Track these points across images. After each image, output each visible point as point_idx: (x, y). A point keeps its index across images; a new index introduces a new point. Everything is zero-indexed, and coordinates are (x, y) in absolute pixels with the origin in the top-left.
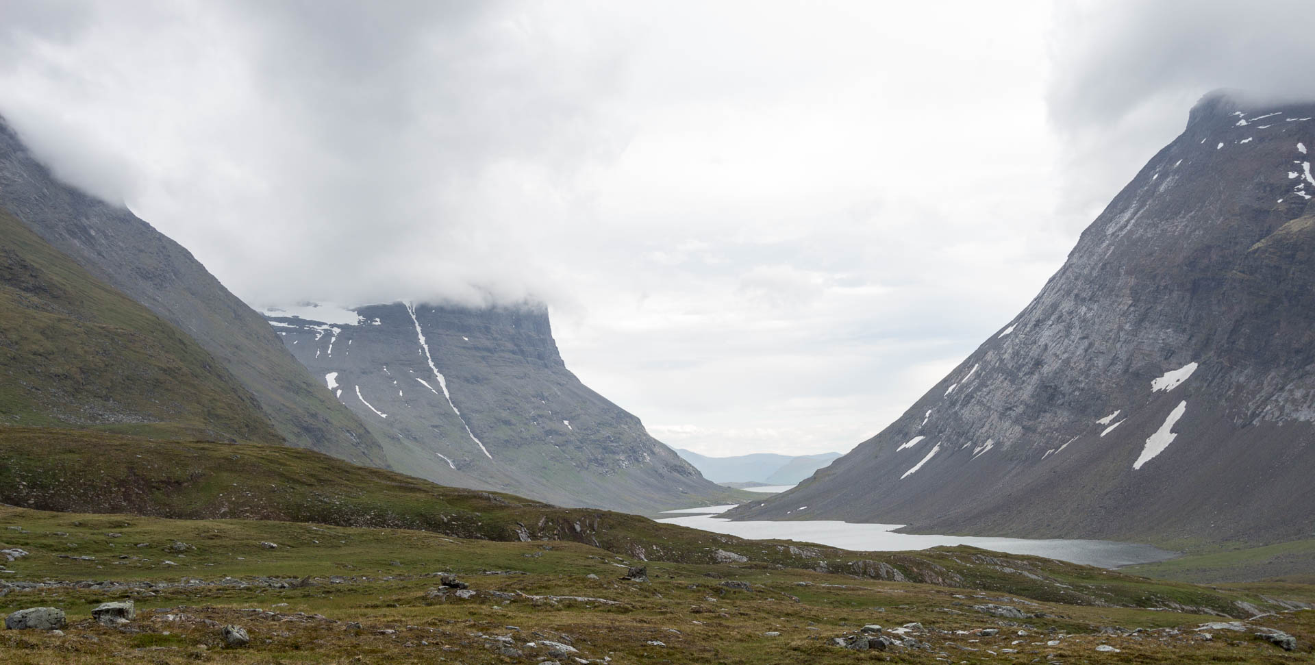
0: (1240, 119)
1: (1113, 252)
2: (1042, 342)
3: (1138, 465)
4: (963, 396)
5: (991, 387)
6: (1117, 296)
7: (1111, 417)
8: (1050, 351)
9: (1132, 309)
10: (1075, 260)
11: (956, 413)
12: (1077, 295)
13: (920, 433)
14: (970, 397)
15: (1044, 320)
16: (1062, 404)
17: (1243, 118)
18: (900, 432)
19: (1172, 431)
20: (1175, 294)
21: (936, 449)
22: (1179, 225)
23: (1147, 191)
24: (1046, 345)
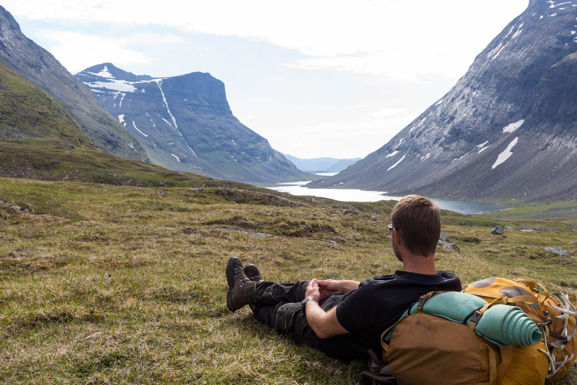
0: (551, 5)
1: (489, 67)
2: (454, 109)
3: (494, 167)
4: (417, 133)
5: (430, 129)
6: (490, 87)
7: (484, 144)
8: (458, 112)
9: (496, 94)
10: (472, 70)
11: (414, 140)
12: (472, 87)
13: (397, 150)
14: (420, 133)
15: (456, 98)
16: (462, 137)
17: (553, 4)
18: (388, 149)
19: (511, 151)
20: (516, 87)
21: (404, 157)
22: (520, 55)
23: (507, 37)
24: (456, 110)
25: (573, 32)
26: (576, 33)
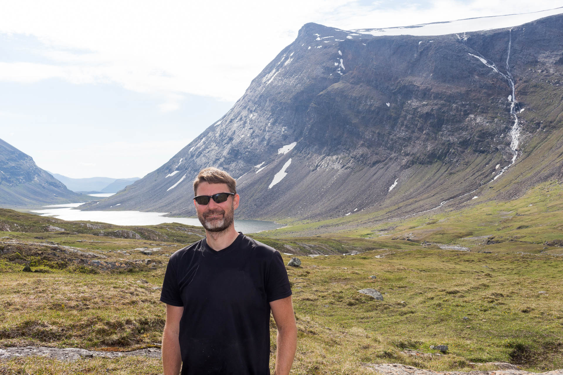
0: (318, 37)
1: (265, 91)
2: (233, 129)
3: (271, 186)
4: (197, 153)
5: (210, 149)
6: (265, 110)
7: (261, 165)
8: (237, 133)
9: (271, 117)
10: (248, 93)
11: (194, 160)
12: (249, 109)
13: (177, 169)
14: (200, 153)
15: (234, 119)
16: (241, 158)
17: (319, 37)
18: (167, 168)
19: (285, 172)
20: (289, 112)
21: (184, 177)
22: (292, 81)
23: (280, 64)
24: (235, 131)
25: (336, 64)
26: (339, 65)
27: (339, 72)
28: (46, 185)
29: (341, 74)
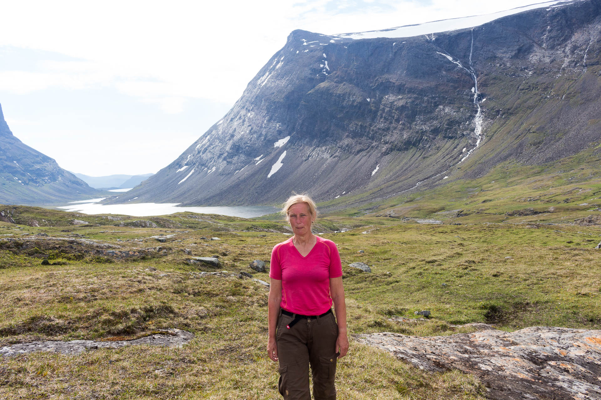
0: (304, 42)
1: (260, 92)
2: (233, 128)
3: (269, 176)
4: (203, 149)
5: (214, 146)
6: (261, 109)
7: (260, 157)
8: (237, 131)
9: (267, 115)
10: (245, 94)
11: (200, 156)
12: (247, 109)
13: (186, 165)
14: (206, 149)
15: (234, 118)
16: (242, 152)
17: (306, 42)
18: (177, 164)
19: (281, 162)
20: (282, 109)
21: (193, 171)
22: (283, 83)
23: (272, 68)
24: (235, 129)
25: (322, 66)
26: (324, 66)
27: (325, 73)
28: (69, 184)
29: (327, 74)
